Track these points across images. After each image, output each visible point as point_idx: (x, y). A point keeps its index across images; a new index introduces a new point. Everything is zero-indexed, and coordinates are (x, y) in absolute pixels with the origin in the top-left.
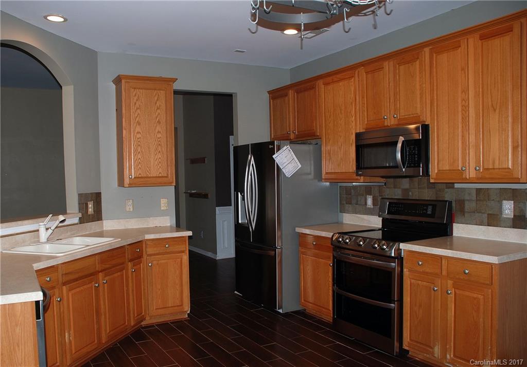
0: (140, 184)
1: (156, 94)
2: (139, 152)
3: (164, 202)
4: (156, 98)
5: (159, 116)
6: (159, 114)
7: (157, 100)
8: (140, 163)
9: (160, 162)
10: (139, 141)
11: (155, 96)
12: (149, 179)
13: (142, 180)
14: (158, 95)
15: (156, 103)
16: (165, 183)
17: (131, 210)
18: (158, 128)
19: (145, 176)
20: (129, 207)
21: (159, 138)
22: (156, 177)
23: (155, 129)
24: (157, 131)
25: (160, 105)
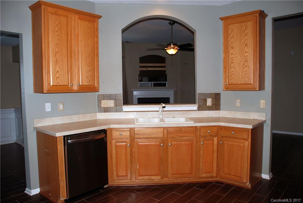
0: (233, 89)
1: (244, 26)
2: (232, 67)
3: (262, 102)
4: (244, 28)
5: (247, 40)
6: (246, 39)
7: (245, 29)
8: (232, 74)
9: (246, 73)
10: (232, 60)
11: (244, 27)
12: (238, 85)
13: (234, 86)
14: (246, 26)
15: (244, 32)
16: (250, 88)
17: (239, 106)
18: (246, 50)
19: (236, 83)
20: (238, 104)
21: (246, 56)
22: (243, 84)
23: (243, 50)
24: (245, 51)
25: (247, 33)
